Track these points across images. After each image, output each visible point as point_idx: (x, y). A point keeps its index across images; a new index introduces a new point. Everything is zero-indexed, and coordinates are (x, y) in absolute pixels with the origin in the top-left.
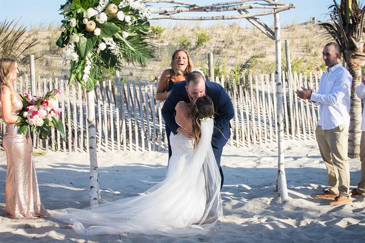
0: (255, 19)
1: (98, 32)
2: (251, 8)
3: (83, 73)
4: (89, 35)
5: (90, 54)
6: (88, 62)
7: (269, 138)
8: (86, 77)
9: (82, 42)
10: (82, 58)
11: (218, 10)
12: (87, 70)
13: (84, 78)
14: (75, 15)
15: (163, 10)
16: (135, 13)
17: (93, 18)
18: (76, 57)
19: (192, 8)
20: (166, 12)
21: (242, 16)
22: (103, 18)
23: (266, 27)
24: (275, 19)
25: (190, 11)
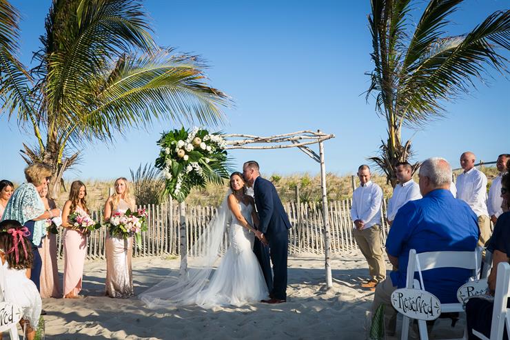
0: (305, 148)
1: (186, 158)
2: (301, 138)
3: (175, 189)
4: (180, 160)
5: (180, 175)
6: (179, 180)
7: (341, 248)
8: (177, 191)
9: (175, 165)
10: (174, 177)
11: (276, 141)
12: (178, 186)
13: (175, 192)
14: (170, 146)
15: (236, 142)
16: (215, 144)
17: (183, 148)
18: (170, 176)
19: (257, 140)
20: (238, 143)
21: (294, 145)
22: (190, 148)
23: (313, 153)
24: (320, 147)
25: (255, 142)
